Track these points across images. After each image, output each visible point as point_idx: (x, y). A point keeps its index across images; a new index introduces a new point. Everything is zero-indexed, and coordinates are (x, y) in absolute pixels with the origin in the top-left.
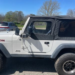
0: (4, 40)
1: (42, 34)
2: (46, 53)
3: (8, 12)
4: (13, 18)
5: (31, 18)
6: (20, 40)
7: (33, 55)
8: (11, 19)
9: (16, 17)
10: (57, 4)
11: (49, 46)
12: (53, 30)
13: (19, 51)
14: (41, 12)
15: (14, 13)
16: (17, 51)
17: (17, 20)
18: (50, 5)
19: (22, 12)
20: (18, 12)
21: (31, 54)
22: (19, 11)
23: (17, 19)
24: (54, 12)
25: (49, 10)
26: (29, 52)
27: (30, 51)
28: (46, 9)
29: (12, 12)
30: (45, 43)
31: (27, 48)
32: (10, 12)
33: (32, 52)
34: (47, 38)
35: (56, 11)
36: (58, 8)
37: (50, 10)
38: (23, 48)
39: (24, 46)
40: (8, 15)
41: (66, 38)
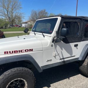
0: (32, 49)
2: (75, 56)
6: (52, 46)
10: (19, 3)
11: (77, 48)
13: (51, 60)
21: (62, 60)
24: (15, 12)
26: (61, 59)
34: (74, 41)
38: (55, 56)
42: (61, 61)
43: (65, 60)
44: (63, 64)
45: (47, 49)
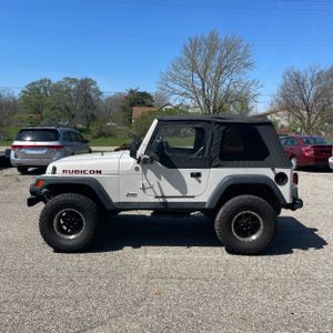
0: (101, 171)
1: (184, 155)
3: (33, 83)
4: (54, 108)
5: (159, 121)
6: (137, 169)
7: (165, 203)
8: (45, 112)
9: (68, 104)
10: (241, 50)
11: (200, 181)
12: (207, 147)
14: (174, 80)
15: (58, 88)
16: (128, 195)
17: (73, 116)
18: (212, 53)
19: (95, 83)
20: (74, 80)
21: (161, 200)
22: (79, 78)
23: (73, 112)
24: (227, 81)
25: (209, 71)
27: (159, 195)
28: (194, 69)
29: (49, 81)
30: (192, 175)
31: (152, 187)
32: (41, 82)
33: (163, 197)
35: (235, 77)
36: (246, 66)
37: (213, 75)
38: (144, 189)
39: (145, 182)
40: (32, 96)
41: (236, 162)
42: (157, 200)
43: (169, 200)
44: (162, 207)
45: (127, 174)
